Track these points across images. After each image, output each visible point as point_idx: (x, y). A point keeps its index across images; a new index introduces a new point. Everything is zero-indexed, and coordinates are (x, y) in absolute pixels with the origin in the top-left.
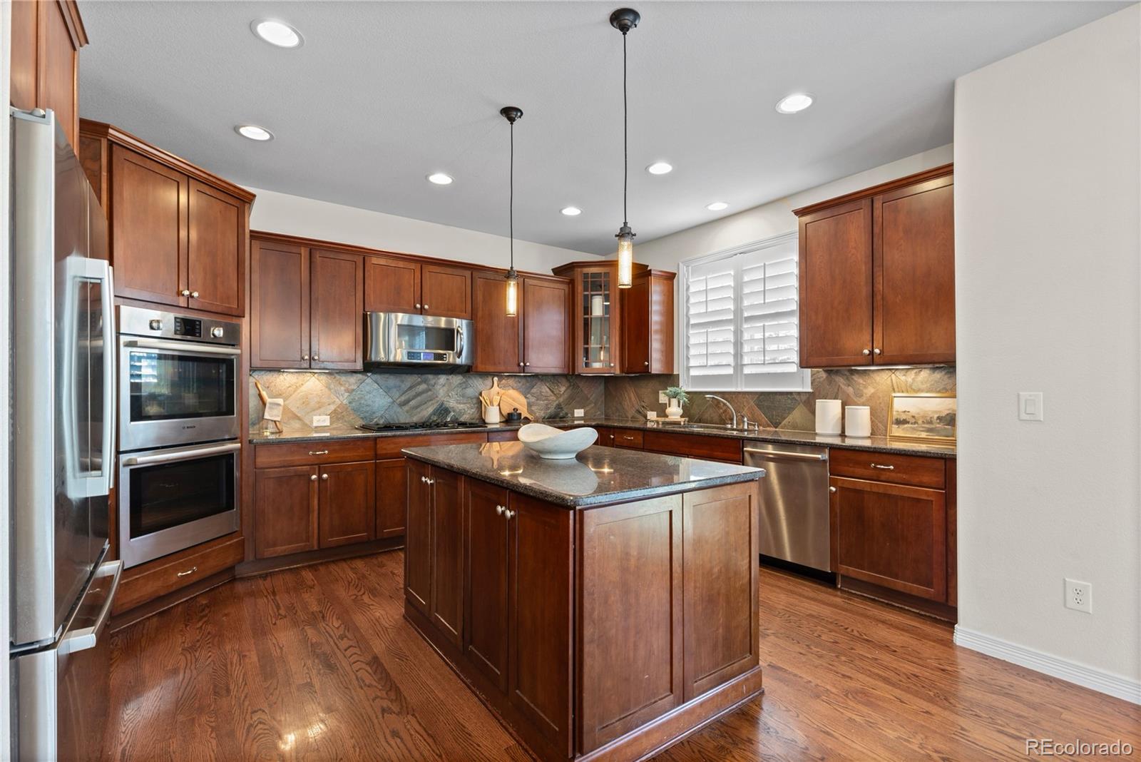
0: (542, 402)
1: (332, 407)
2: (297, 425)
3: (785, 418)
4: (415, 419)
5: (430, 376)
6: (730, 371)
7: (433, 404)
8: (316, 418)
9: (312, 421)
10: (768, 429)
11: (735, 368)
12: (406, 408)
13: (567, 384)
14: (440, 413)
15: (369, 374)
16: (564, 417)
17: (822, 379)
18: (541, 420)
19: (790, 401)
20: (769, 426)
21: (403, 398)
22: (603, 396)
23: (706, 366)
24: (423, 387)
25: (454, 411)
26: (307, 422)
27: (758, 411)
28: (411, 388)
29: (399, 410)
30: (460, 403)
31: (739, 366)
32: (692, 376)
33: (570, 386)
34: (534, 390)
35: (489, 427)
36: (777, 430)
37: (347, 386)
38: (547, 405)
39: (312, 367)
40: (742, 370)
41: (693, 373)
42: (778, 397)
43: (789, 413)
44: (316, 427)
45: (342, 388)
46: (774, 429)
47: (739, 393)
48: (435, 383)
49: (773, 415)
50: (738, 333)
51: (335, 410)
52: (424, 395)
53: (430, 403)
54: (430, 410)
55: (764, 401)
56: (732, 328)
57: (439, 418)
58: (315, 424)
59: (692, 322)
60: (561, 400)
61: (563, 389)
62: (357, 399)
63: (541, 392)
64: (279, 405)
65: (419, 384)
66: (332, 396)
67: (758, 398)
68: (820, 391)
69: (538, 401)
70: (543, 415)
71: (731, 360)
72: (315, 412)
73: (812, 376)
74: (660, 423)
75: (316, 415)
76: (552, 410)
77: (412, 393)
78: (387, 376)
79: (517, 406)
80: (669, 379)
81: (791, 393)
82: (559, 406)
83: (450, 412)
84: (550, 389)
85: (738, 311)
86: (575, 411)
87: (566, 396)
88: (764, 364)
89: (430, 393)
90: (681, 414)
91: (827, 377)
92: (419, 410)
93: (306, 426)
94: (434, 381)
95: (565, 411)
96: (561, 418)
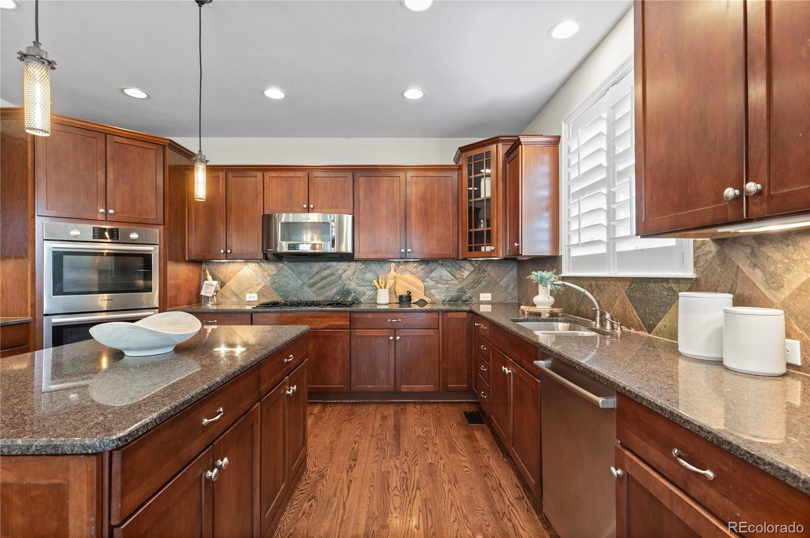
0: (442, 286)
1: (260, 287)
2: (234, 299)
3: (660, 319)
4: (320, 299)
5: (334, 263)
6: (602, 249)
7: (336, 286)
8: (248, 295)
9: (245, 297)
10: (640, 333)
11: (608, 244)
12: (314, 289)
13: (472, 269)
14: (342, 294)
15: (286, 263)
16: (467, 301)
17: (710, 257)
18: (441, 302)
19: (666, 293)
20: (642, 330)
21: (312, 281)
22: (516, 280)
23: (578, 244)
24: (327, 272)
25: (355, 292)
26: (243, 298)
27: (630, 307)
28: (317, 273)
29: (309, 290)
30: (360, 286)
31: (612, 241)
32: (573, 257)
33: (474, 271)
34: (433, 274)
35: (379, 307)
36: (651, 335)
37: (269, 271)
38: (447, 288)
39: (228, 258)
40: (614, 245)
41: (575, 253)
42: (652, 285)
43: (665, 312)
44: (248, 302)
45: (266, 273)
46: (648, 335)
47: (611, 278)
48: (338, 269)
49: (646, 313)
50: (611, 197)
51: (261, 289)
52: (329, 279)
53: (334, 285)
54: (334, 291)
55: (636, 290)
56: (604, 191)
57: (341, 297)
58: (248, 299)
59: (574, 189)
60: (464, 283)
61: (466, 274)
62: (276, 281)
63: (441, 276)
64: (212, 285)
65: (325, 269)
66: (259, 279)
67: (630, 285)
68: (707, 277)
69: (438, 285)
70: (444, 298)
71: (602, 235)
72: (247, 291)
73: (694, 252)
74: (526, 313)
75: (248, 293)
76: (454, 294)
77: (318, 277)
78: (299, 264)
79: (412, 288)
81: (666, 280)
82: (462, 291)
83: (351, 293)
84: (452, 274)
85: (611, 167)
86: (481, 294)
87: (470, 280)
88: (631, 236)
89: (333, 277)
90: (552, 304)
91: (718, 252)
92: (324, 290)
93: (241, 301)
94: (337, 267)
95: (469, 294)
96: (464, 301)
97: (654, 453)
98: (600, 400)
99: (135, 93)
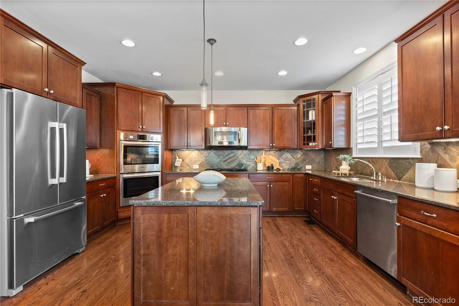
0: (287, 162)
1: (200, 162)
2: (188, 168)
3: (404, 175)
4: (229, 167)
5: (235, 151)
6: (375, 145)
7: (236, 162)
8: (194, 166)
9: (193, 167)
10: (395, 181)
11: (378, 143)
12: (226, 163)
13: (302, 153)
14: (239, 165)
15: (212, 150)
16: (299, 169)
17: (427, 149)
18: (287, 170)
19: (407, 164)
20: (396, 179)
21: (224, 159)
22: (324, 159)
23: (363, 143)
24: (232, 155)
25: (245, 165)
26: (192, 167)
27: (390, 170)
28: (227, 155)
29: (223, 163)
30: (248, 162)
31: (380, 142)
32: (358, 148)
33: (303, 155)
34: (283, 156)
35: (258, 172)
36: (400, 182)
37: (204, 154)
38: (290, 163)
39: (188, 148)
40: (382, 144)
41: (359, 146)
42: (401, 161)
43: (407, 172)
44: (194, 169)
45: (203, 155)
46: (399, 181)
47: (380, 158)
48: (237, 154)
49: (398, 172)
50: (380, 123)
51: (201, 163)
52: (233, 158)
53: (235, 161)
54: (235, 164)
55: (393, 163)
56: (376, 120)
57: (239, 167)
58: (194, 168)
59: (359, 118)
60: (298, 161)
61: (299, 156)
62: (208, 159)
63: (287, 157)
64: (180, 161)
65: (231, 154)
66: (200, 158)
67: (390, 161)
68: (426, 157)
69: (285, 161)
70: (288, 168)
71: (376, 139)
72: (194, 164)
73: (421, 148)
74: (336, 174)
75: (194, 165)
76: (293, 165)
77: (228, 157)
78: (218, 151)
79: (273, 163)
80: (347, 150)
81: (408, 159)
82: (297, 164)
83: (243, 165)
84: (292, 156)
85: (380, 109)
86: (306, 166)
87: (301, 159)
88: (391, 140)
89: (235, 157)
90: (349, 170)
91: (431, 148)
92: (230, 164)
93: (191, 168)
94: (237, 152)
95: (300, 166)
96: (298, 169)
97: (414, 215)
98: (391, 201)
99: (157, 74)
